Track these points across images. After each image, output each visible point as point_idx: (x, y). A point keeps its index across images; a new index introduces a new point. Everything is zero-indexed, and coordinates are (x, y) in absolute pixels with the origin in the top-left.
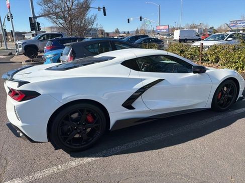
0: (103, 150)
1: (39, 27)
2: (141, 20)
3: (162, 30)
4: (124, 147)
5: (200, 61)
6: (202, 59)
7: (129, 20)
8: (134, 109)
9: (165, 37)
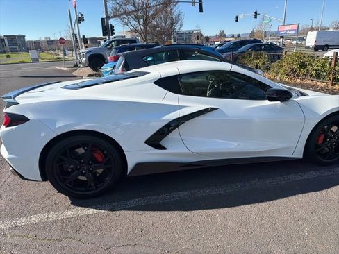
0: (114, 202)
1: (112, 30)
2: (256, 17)
3: (288, 32)
4: (143, 201)
5: (331, 82)
6: (334, 79)
7: (237, 17)
8: (165, 149)
9: (295, 42)
